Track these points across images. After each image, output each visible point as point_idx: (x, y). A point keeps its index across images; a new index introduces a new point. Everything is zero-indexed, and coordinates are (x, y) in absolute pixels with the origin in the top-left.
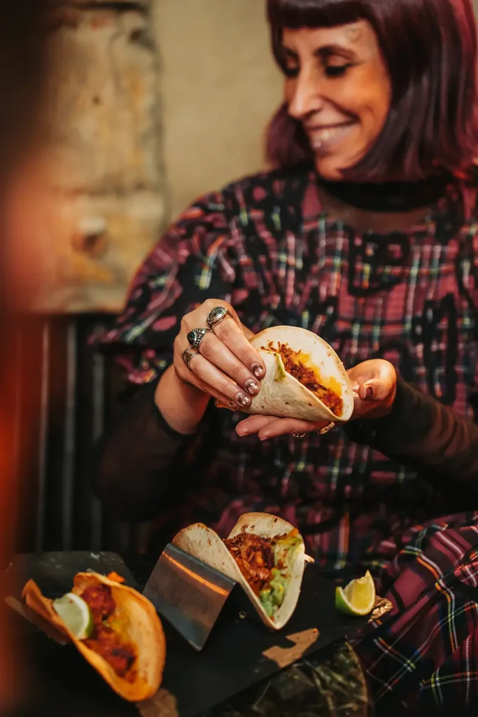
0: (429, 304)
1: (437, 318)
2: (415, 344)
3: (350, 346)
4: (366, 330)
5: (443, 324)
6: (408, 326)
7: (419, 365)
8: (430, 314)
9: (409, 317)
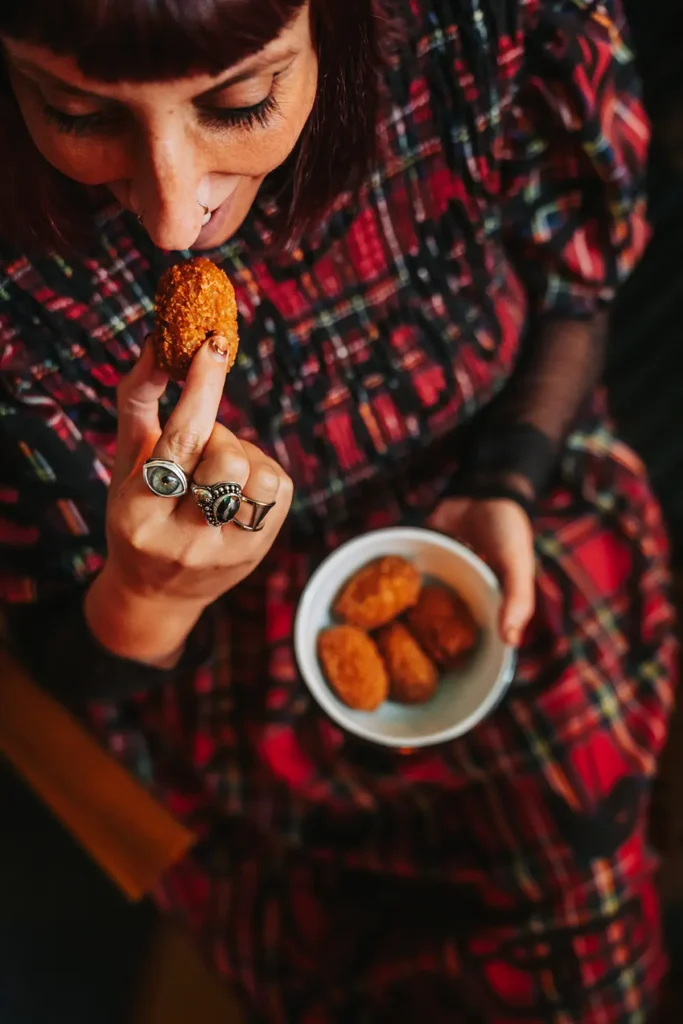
0: (423, 230)
1: (446, 244)
2: (427, 297)
3: (333, 349)
4: (344, 311)
5: (459, 251)
6: (404, 276)
7: (444, 327)
8: (431, 244)
9: (399, 259)
